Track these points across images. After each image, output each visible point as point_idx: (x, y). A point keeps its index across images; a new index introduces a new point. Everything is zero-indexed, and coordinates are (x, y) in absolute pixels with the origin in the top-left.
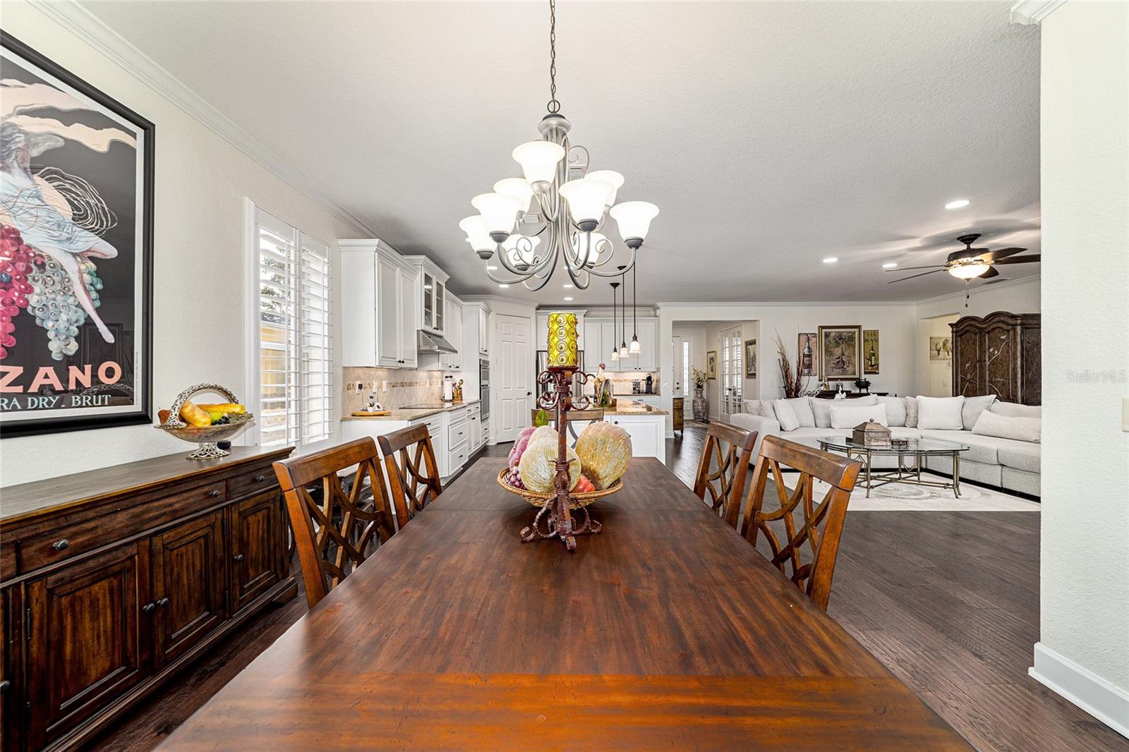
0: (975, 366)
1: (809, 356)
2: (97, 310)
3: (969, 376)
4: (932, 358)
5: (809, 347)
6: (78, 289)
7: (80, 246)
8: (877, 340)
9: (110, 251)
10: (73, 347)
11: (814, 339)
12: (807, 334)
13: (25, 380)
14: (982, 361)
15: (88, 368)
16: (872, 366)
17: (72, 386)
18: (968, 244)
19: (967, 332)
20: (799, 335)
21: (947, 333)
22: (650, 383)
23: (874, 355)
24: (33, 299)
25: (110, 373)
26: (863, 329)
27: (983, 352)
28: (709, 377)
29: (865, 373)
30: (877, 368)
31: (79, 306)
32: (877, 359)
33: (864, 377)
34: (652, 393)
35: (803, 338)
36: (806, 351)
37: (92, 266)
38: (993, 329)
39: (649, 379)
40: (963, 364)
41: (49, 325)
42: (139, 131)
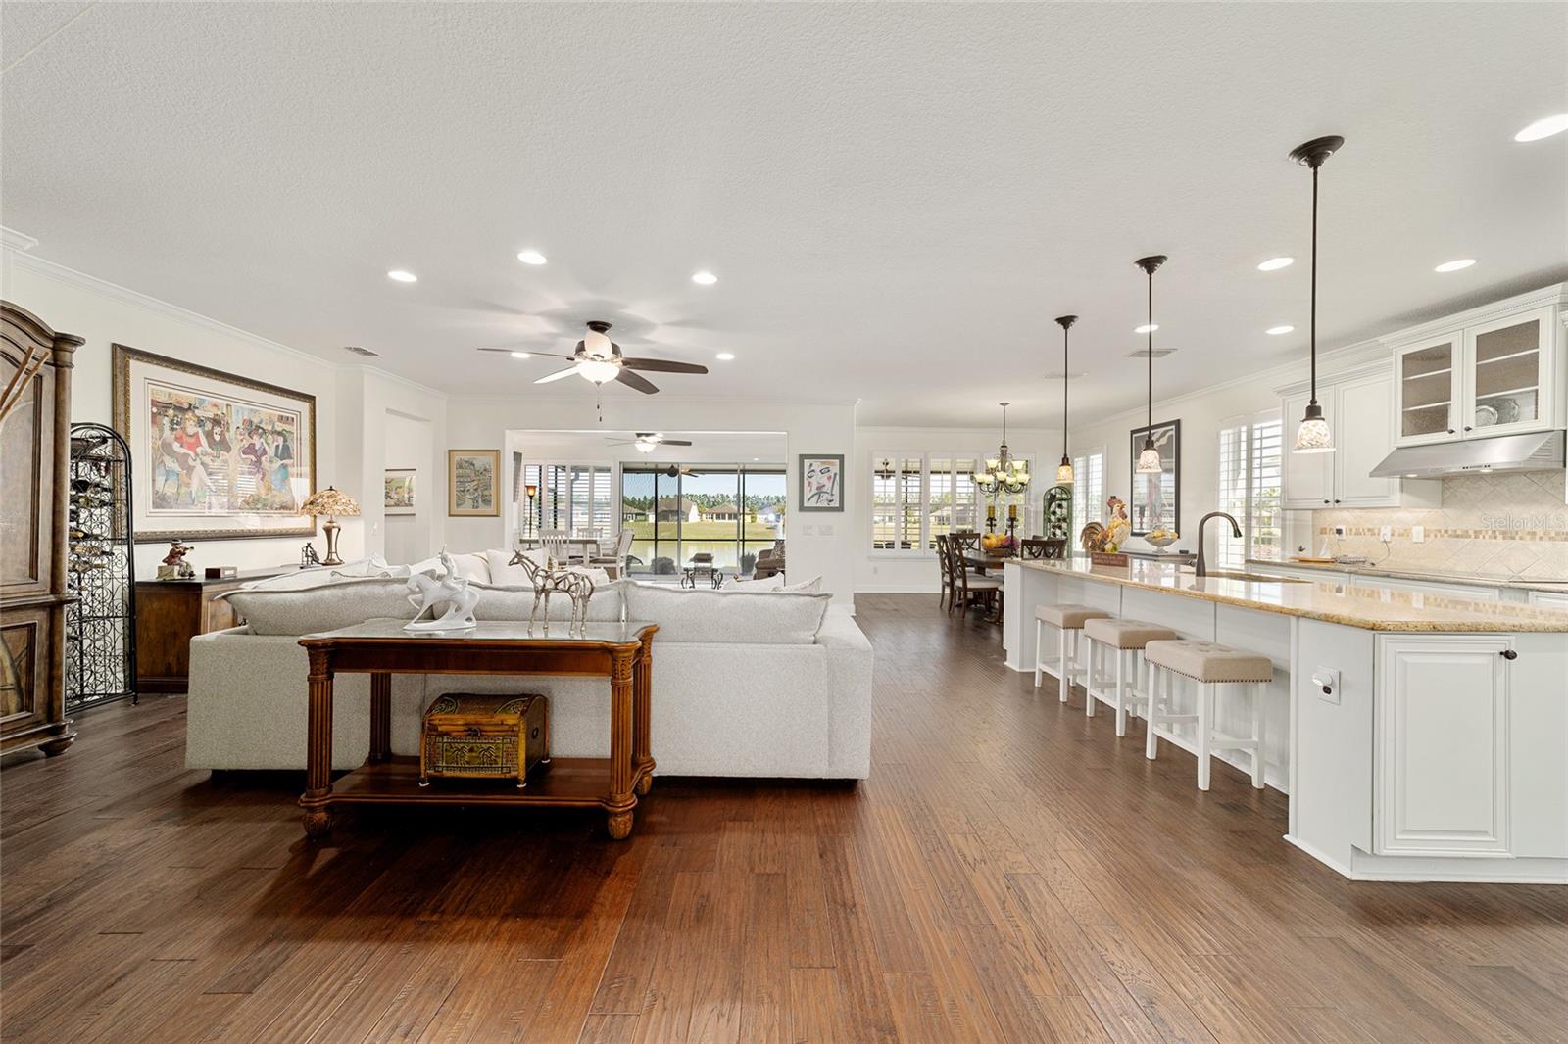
42: (1173, 427)
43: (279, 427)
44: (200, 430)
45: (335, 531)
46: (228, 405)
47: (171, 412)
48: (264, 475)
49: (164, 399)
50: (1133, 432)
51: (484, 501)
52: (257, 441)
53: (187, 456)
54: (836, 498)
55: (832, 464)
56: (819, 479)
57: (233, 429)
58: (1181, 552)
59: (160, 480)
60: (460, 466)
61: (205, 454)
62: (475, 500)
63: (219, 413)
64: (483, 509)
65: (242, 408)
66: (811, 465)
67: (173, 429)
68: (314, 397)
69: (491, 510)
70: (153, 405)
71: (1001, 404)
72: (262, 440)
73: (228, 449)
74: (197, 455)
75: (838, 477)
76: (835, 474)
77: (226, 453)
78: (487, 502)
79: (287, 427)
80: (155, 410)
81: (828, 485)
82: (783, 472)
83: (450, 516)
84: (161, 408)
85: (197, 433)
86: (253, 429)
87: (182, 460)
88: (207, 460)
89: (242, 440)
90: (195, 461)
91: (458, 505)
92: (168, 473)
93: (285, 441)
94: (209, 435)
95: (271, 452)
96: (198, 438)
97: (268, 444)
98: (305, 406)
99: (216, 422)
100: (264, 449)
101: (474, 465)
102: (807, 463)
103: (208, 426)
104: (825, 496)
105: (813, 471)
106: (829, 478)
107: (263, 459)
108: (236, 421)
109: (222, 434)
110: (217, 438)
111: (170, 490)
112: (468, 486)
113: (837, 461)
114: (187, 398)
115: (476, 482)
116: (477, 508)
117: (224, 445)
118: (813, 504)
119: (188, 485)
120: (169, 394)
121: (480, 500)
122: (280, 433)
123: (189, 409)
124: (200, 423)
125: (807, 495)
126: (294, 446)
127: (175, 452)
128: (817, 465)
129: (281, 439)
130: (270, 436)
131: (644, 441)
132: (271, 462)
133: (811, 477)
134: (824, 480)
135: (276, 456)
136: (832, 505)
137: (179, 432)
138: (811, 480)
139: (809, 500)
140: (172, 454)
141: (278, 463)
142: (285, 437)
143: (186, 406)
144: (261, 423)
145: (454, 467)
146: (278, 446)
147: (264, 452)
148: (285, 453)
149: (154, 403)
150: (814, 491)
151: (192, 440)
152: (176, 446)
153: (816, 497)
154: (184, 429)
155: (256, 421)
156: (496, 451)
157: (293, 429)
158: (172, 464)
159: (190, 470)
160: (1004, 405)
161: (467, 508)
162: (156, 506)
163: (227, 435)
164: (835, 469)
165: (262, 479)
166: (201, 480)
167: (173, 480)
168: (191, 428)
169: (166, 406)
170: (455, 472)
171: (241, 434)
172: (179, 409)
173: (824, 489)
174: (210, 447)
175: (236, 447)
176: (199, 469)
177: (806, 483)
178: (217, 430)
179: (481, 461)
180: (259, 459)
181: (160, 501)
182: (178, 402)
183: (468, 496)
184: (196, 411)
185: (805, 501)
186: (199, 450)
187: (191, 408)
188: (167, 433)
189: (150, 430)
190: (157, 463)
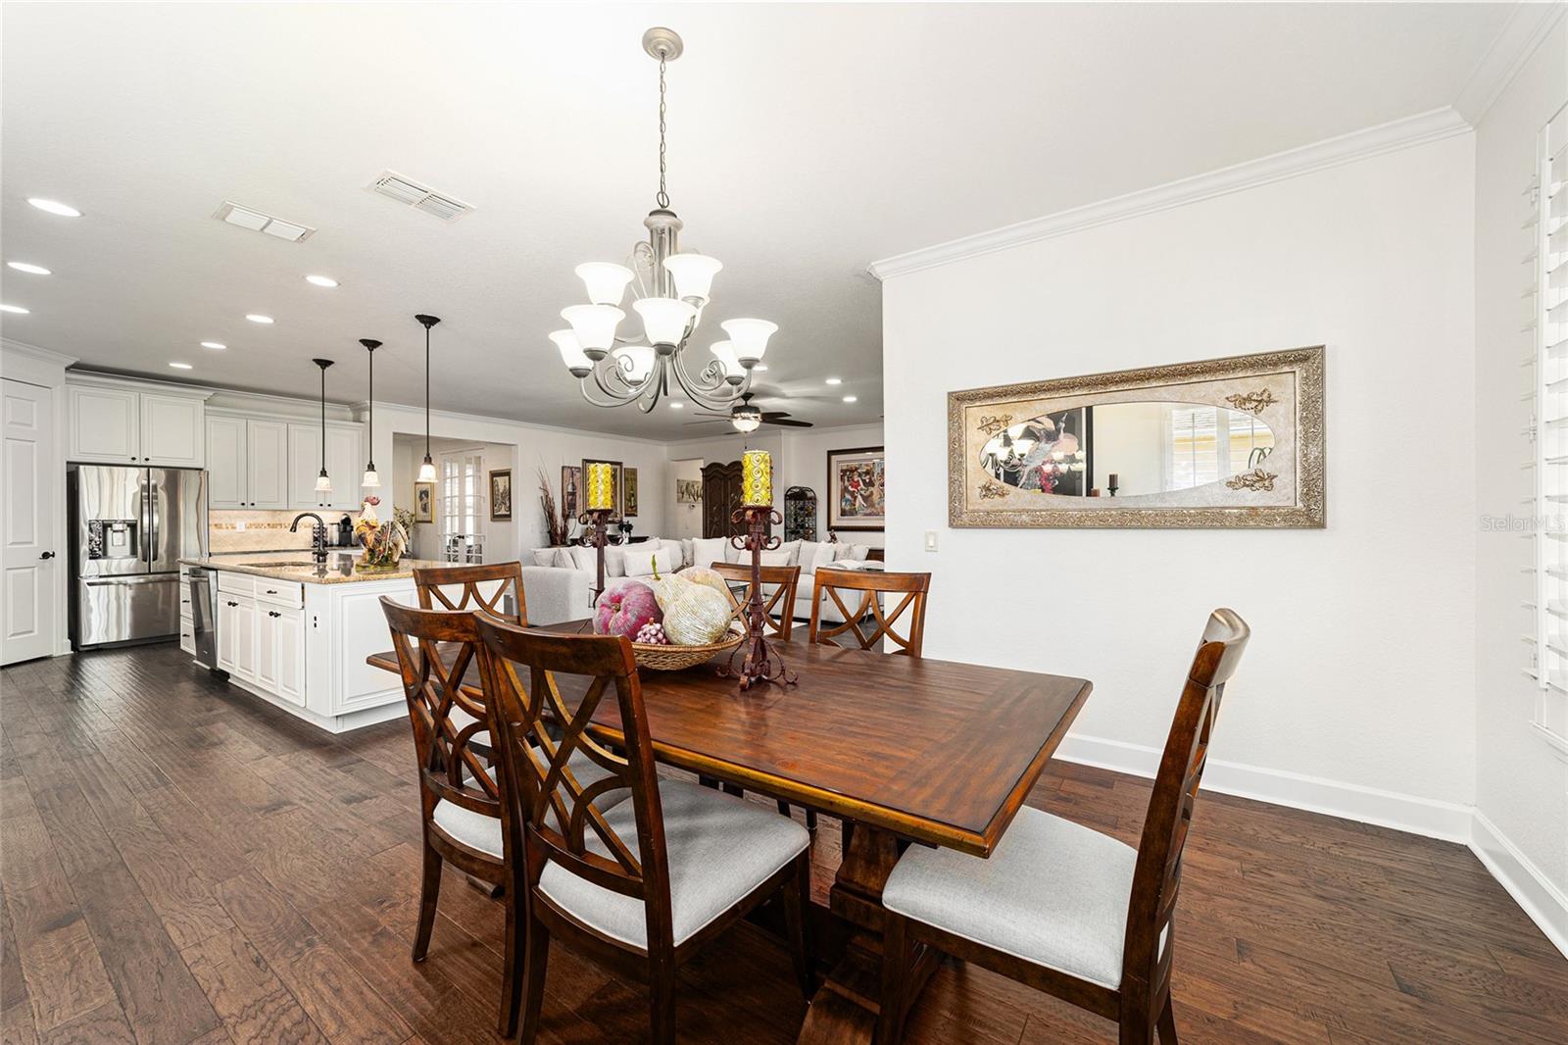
0: (720, 509)
1: (573, 494)
3: (716, 519)
4: (679, 501)
5: (573, 484)
8: (636, 480)
11: (578, 475)
12: (571, 468)
14: (725, 505)
16: (632, 507)
18: (746, 401)
19: (714, 477)
20: (563, 468)
21: (699, 477)
22: (348, 528)
23: (633, 495)
26: (624, 467)
27: (726, 497)
28: (418, 519)
29: (626, 515)
30: (636, 510)
32: (635, 500)
33: (625, 520)
34: (352, 546)
35: (567, 472)
36: (570, 490)
38: (734, 476)
39: (346, 522)
40: (711, 508)
46: (873, 464)
47: (848, 473)
49: (845, 468)
53: (854, 492)
57: (875, 475)
59: (843, 504)
61: (862, 490)
63: (869, 469)
67: (848, 481)
73: (873, 486)
74: (858, 491)
77: (872, 488)
80: (841, 474)
84: (844, 473)
87: (852, 494)
88: (862, 492)
89: (880, 480)
90: (857, 494)
92: (847, 501)
94: (864, 481)
96: (859, 483)
99: (867, 473)
103: (864, 476)
109: (870, 479)
110: (867, 481)
111: (847, 508)
114: (855, 464)
119: (854, 506)
124: (860, 475)
137: (851, 482)
140: (849, 492)
149: (842, 471)
151: (856, 484)
152: (850, 488)
154: (853, 480)
158: (848, 496)
159: (855, 498)
162: (842, 515)
166: (860, 503)
167: (848, 503)
168: (856, 479)
169: (846, 471)
171: (880, 477)
172: (852, 471)
174: (864, 486)
176: (859, 497)
181: (844, 513)
184: (859, 470)
186: (859, 488)
187: (856, 469)
188: (846, 483)
189: (840, 483)
190: (843, 497)
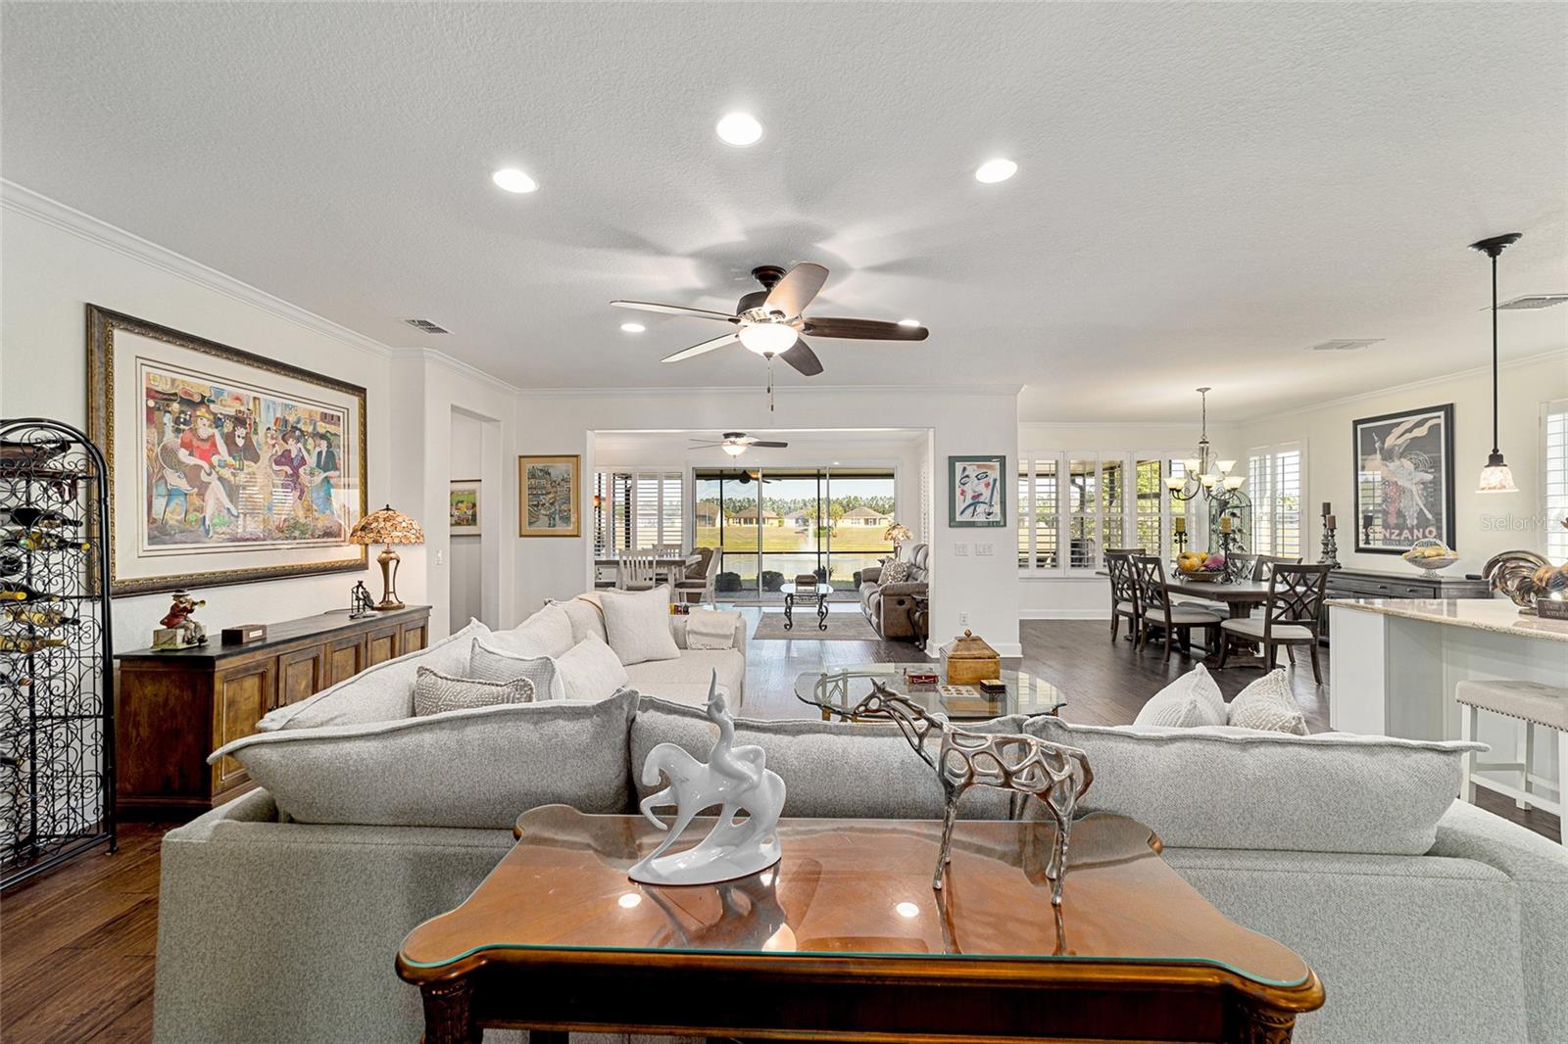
2: (1424, 505)
6: (1417, 497)
7: (1417, 479)
9: (1430, 477)
10: (1415, 522)
13: (1400, 535)
15: (1421, 530)
17: (1415, 538)
24: (1402, 505)
25: (1430, 532)
31: (1417, 505)
37: (1422, 486)
41: (1406, 514)
42: (1442, 414)
43: (322, 428)
44: (216, 432)
45: (392, 564)
46: (255, 398)
47: (175, 406)
48: (302, 492)
49: (164, 387)
50: (1356, 423)
51: (561, 518)
52: (293, 447)
53: (200, 468)
54: (997, 509)
55: (991, 467)
56: (974, 486)
57: (262, 430)
58: (1468, 577)
59: (159, 504)
60: (532, 476)
61: (225, 465)
62: (551, 517)
63: (242, 409)
64: (561, 528)
65: (274, 403)
66: (965, 469)
67: (178, 431)
68: (365, 389)
69: (570, 529)
70: (149, 396)
71: (1198, 390)
72: (300, 445)
73: (256, 458)
74: (212, 467)
75: (998, 483)
76: (995, 480)
77: (253, 464)
78: (566, 519)
79: (332, 429)
80: (151, 403)
81: (986, 493)
82: (891, 476)
83: (521, 536)
84: (159, 401)
85: (213, 436)
86: (288, 430)
87: (192, 474)
88: (226, 473)
89: (274, 446)
90: (209, 475)
91: (530, 524)
92: (171, 494)
93: (329, 446)
94: (229, 440)
95: (311, 461)
96: (214, 445)
97: (308, 451)
98: (352, 402)
99: (239, 421)
100: (303, 458)
101: (549, 474)
102: (959, 466)
103: (228, 427)
104: (981, 508)
105: (967, 476)
106: (987, 485)
107: (301, 470)
108: (265, 420)
109: (247, 438)
110: (240, 442)
111: (173, 519)
112: (543, 499)
113: (997, 465)
114: (198, 387)
115: (551, 496)
116: (554, 526)
117: (250, 453)
118: (967, 517)
119: (201, 509)
120: (173, 381)
121: (557, 516)
122: (322, 437)
123: (202, 402)
124: (217, 422)
125: (960, 506)
126: (340, 453)
127: (180, 462)
128: (972, 470)
129: (324, 444)
130: (310, 441)
131: (733, 443)
132: (312, 474)
133: (964, 484)
134: (981, 488)
135: (318, 465)
136: (991, 519)
137: (188, 436)
138: (965, 488)
139: (962, 513)
140: (179, 467)
141: (321, 476)
142: (328, 440)
143: (197, 399)
144: (298, 422)
145: (525, 476)
146: (320, 453)
147: (303, 462)
148: (329, 462)
149: (151, 394)
150: (969, 501)
151: (206, 446)
152: (183, 454)
153: (971, 509)
154: (194, 431)
155: (292, 419)
156: (576, 456)
157: (339, 430)
158: (176, 480)
159: (203, 488)
160: (1203, 390)
161: (542, 526)
162: (152, 540)
163: (254, 438)
164: (995, 474)
165: (300, 498)
166: (218, 501)
167: (177, 501)
168: (205, 429)
169: (169, 398)
170: (526, 483)
171: (272, 438)
172: (188, 402)
173: (982, 499)
174: (230, 455)
175: (266, 455)
176: (216, 485)
177: (958, 491)
178: (241, 431)
179: (559, 469)
180: (296, 470)
181: (159, 533)
182: (186, 393)
183: (543, 512)
184: (212, 406)
185: (958, 514)
186: (215, 459)
187: (204, 401)
188: (170, 437)
189: (145, 432)
190: (154, 479)
